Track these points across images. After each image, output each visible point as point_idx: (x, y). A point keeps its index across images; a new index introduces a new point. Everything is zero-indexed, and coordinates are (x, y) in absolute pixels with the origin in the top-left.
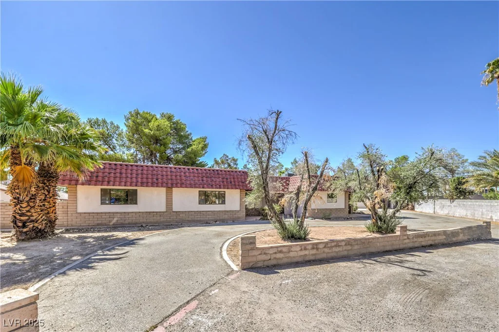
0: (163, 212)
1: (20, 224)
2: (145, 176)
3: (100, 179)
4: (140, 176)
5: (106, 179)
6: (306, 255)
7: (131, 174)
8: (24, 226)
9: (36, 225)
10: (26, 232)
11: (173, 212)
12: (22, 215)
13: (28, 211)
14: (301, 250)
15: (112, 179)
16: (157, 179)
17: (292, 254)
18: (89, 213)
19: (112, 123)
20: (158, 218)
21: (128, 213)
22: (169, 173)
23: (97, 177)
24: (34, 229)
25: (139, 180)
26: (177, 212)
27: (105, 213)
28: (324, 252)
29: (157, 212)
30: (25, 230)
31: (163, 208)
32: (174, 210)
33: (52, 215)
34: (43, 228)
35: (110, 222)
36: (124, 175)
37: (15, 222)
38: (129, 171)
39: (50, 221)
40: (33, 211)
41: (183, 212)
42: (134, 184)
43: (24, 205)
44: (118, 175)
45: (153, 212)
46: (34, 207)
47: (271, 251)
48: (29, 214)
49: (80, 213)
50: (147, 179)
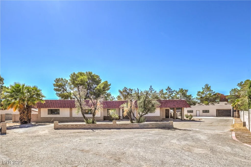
0: (69, 117)
1: (21, 120)
2: (61, 104)
3: (47, 106)
4: (60, 104)
5: (49, 106)
6: (73, 127)
7: (57, 104)
8: (22, 120)
9: (25, 120)
10: (22, 122)
11: (72, 117)
12: (21, 117)
13: (23, 116)
14: (72, 126)
15: (50, 106)
16: (65, 105)
17: (68, 127)
18: (44, 118)
19: (65, 79)
20: (67, 119)
21: (56, 117)
22: (70, 103)
23: (46, 105)
24: (24, 121)
25: (59, 106)
26: (74, 117)
27: (49, 117)
28: (79, 127)
29: (66, 117)
30: (22, 121)
31: (69, 116)
32: (73, 117)
33: (30, 118)
34: (27, 121)
35: (51, 120)
36: (54, 104)
37: (20, 119)
38: (56, 103)
39: (29, 119)
40: (24, 116)
41: (76, 117)
42: (57, 107)
43: (22, 115)
44: (52, 104)
45: (65, 117)
46: (24, 115)
47: (62, 126)
48: (23, 117)
49: (42, 118)
50: (62, 105)
